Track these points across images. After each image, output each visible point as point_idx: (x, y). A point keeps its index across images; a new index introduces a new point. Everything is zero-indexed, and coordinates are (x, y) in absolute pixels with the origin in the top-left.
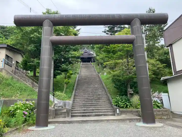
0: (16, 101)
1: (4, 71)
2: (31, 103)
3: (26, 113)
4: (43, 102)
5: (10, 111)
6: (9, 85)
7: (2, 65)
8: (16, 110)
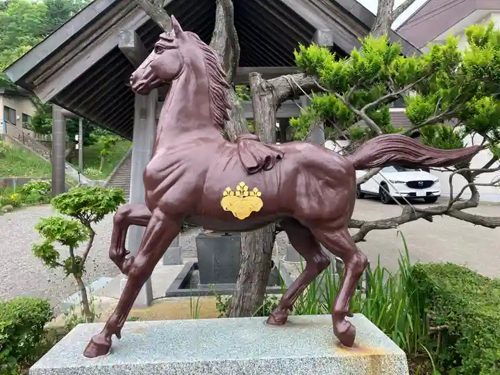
0: (30, 179)
1: (6, 138)
2: (48, 183)
3: (42, 192)
4: (58, 180)
5: (24, 190)
6: (17, 159)
7: (2, 128)
8: (30, 189)
